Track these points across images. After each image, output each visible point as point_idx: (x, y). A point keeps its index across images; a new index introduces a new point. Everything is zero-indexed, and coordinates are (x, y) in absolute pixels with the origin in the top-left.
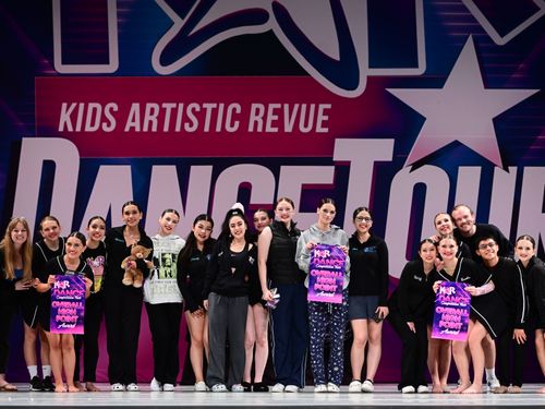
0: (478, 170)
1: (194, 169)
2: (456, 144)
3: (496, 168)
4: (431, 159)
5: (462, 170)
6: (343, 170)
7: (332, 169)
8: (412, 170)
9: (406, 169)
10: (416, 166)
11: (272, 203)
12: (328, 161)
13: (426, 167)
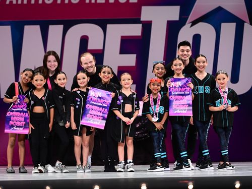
0: (234, 25)
1: (51, 27)
2: (220, 9)
3: (245, 24)
4: (203, 19)
5: (224, 25)
6: (147, 26)
7: (140, 26)
8: (192, 26)
9: (188, 25)
10: (194, 23)
11: (102, 48)
12: (138, 21)
13: (200, 24)
